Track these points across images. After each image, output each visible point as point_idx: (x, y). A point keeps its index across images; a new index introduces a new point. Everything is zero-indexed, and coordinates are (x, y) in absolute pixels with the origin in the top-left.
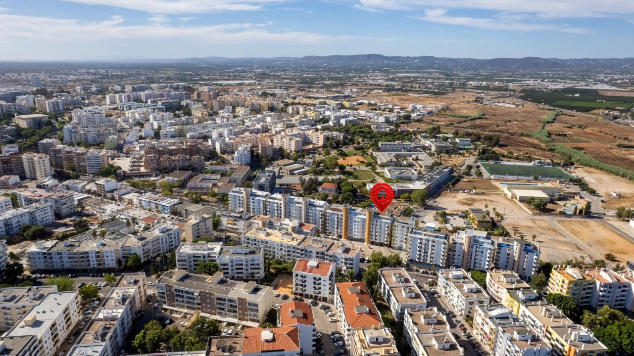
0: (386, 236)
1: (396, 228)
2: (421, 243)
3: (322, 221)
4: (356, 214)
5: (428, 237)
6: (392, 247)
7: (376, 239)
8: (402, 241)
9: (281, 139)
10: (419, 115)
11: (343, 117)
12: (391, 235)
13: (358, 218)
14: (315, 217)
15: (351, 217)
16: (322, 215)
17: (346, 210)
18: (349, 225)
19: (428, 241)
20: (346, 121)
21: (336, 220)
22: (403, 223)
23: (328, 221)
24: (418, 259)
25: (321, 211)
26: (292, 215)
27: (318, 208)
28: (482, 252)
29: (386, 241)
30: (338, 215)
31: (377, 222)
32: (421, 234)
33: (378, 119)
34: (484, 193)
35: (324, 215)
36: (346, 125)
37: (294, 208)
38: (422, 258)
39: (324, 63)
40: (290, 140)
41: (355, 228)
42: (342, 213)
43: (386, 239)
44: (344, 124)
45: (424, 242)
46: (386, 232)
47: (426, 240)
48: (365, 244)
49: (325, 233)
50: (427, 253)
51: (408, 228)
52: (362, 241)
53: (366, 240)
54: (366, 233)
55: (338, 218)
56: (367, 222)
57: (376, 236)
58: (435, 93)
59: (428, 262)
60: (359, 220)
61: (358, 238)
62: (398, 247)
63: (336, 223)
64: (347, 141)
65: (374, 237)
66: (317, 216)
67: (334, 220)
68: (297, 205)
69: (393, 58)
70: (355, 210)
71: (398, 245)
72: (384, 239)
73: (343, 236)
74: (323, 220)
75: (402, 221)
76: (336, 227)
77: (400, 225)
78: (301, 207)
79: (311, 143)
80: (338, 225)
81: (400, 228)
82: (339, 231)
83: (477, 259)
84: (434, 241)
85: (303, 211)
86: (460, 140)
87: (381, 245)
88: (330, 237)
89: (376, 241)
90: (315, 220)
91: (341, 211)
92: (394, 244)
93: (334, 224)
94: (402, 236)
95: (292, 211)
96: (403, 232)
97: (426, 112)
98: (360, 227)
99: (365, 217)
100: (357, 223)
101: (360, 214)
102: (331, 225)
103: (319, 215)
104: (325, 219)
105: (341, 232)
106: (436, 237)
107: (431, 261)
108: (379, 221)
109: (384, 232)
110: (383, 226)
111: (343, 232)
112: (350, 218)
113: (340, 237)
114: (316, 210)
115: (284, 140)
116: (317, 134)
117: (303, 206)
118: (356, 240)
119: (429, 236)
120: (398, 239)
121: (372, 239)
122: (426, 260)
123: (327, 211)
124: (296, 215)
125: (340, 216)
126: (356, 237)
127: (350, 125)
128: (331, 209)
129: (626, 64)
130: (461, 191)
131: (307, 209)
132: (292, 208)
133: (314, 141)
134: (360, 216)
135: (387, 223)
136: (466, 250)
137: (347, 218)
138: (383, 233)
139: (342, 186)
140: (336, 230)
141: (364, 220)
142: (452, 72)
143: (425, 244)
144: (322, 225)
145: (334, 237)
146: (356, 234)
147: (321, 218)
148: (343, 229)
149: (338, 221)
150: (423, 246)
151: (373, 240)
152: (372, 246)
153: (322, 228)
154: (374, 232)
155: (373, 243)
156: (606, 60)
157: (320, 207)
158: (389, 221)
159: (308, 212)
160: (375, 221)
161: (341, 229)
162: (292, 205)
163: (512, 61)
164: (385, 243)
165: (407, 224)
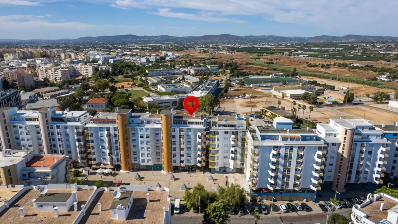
0: (199, 153)
1: (216, 136)
2: (277, 156)
3: (80, 146)
4: (142, 122)
5: (289, 142)
6: (210, 170)
7: (182, 162)
8: (225, 157)
9: (46, 71)
10: (171, 58)
11: (111, 58)
12: (207, 151)
13: (147, 129)
14: (68, 140)
15: (134, 129)
16: (78, 134)
17: (123, 117)
18: (132, 144)
19: (291, 148)
20: (114, 61)
21: (106, 139)
22: (225, 126)
23: (91, 145)
24: (271, 185)
25: (77, 128)
26: (22, 143)
27: (69, 124)
28: (370, 153)
29: (200, 162)
30: (108, 129)
31: (181, 130)
32: (275, 138)
33: (140, 60)
34: (256, 97)
35: (83, 133)
36: (114, 62)
37: (23, 130)
38: (280, 182)
39: (95, 41)
40: (55, 71)
41: (142, 148)
42: (116, 126)
43: (199, 159)
44: (112, 62)
45: (282, 152)
46: (199, 147)
47: (286, 148)
48: (164, 172)
49: (90, 166)
50: (289, 171)
51: (236, 134)
52: (157, 168)
53: (165, 166)
54: (164, 154)
55: (109, 135)
56: (164, 135)
57: (181, 156)
58: (176, 50)
59: (291, 187)
60: (148, 133)
61: (150, 164)
62: (220, 168)
63: (107, 145)
64: (116, 72)
65: (177, 158)
66: (71, 140)
67: (102, 141)
68: (28, 123)
69: (143, 37)
70: (140, 116)
71: (221, 165)
72: (197, 159)
73: (123, 165)
74: (82, 143)
75: (223, 123)
76: (108, 151)
77: (221, 130)
78: (37, 127)
79: (81, 75)
80: (110, 148)
81: (221, 136)
82: (115, 158)
83: (361, 166)
84: (300, 148)
85: (42, 131)
86: (210, 67)
87: (191, 169)
88: (99, 171)
89: (182, 165)
90: (68, 146)
91: (113, 121)
92: (215, 164)
93: (103, 147)
94: (227, 148)
95: (21, 137)
96: (227, 142)
97: (175, 57)
98: (152, 145)
99: (159, 126)
100: (145, 139)
101: (149, 122)
102: (99, 150)
103: (73, 135)
104: (87, 142)
105: (118, 160)
106: (304, 138)
107: (295, 185)
108: (185, 128)
109: (195, 146)
110: (192, 137)
111: (122, 159)
112: (131, 132)
113: (118, 168)
114: (66, 128)
115: (49, 71)
116: (86, 66)
117: (40, 123)
118: (148, 168)
119: (292, 139)
120: (220, 155)
121: (175, 162)
122: (287, 185)
123: (88, 125)
124: (30, 142)
125: (112, 132)
126: (146, 164)
127: (117, 63)
128: (95, 121)
129: (270, 38)
130: (236, 97)
131: (48, 128)
132: (20, 130)
133: (84, 73)
134: (148, 126)
135: (199, 130)
136: (345, 155)
137: (126, 132)
138: (192, 149)
139: (114, 100)
140: (108, 157)
141: (157, 132)
142: (181, 43)
143: (286, 156)
144: (81, 152)
145: (106, 171)
146: (146, 158)
147: (79, 140)
148: (122, 153)
149: (110, 142)
150: (282, 161)
151: (178, 164)
152: (177, 175)
153: (83, 158)
154: (178, 150)
155: (176, 169)
156: (261, 36)
157: (74, 120)
158: (202, 127)
159: (52, 134)
160: (177, 130)
161: (117, 155)
162: (19, 125)
163: (215, 36)
164: (199, 165)
165: (234, 126)
